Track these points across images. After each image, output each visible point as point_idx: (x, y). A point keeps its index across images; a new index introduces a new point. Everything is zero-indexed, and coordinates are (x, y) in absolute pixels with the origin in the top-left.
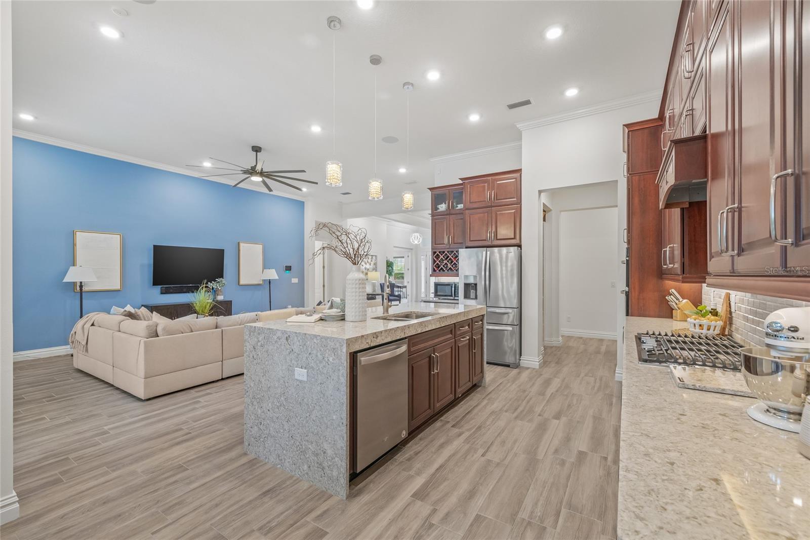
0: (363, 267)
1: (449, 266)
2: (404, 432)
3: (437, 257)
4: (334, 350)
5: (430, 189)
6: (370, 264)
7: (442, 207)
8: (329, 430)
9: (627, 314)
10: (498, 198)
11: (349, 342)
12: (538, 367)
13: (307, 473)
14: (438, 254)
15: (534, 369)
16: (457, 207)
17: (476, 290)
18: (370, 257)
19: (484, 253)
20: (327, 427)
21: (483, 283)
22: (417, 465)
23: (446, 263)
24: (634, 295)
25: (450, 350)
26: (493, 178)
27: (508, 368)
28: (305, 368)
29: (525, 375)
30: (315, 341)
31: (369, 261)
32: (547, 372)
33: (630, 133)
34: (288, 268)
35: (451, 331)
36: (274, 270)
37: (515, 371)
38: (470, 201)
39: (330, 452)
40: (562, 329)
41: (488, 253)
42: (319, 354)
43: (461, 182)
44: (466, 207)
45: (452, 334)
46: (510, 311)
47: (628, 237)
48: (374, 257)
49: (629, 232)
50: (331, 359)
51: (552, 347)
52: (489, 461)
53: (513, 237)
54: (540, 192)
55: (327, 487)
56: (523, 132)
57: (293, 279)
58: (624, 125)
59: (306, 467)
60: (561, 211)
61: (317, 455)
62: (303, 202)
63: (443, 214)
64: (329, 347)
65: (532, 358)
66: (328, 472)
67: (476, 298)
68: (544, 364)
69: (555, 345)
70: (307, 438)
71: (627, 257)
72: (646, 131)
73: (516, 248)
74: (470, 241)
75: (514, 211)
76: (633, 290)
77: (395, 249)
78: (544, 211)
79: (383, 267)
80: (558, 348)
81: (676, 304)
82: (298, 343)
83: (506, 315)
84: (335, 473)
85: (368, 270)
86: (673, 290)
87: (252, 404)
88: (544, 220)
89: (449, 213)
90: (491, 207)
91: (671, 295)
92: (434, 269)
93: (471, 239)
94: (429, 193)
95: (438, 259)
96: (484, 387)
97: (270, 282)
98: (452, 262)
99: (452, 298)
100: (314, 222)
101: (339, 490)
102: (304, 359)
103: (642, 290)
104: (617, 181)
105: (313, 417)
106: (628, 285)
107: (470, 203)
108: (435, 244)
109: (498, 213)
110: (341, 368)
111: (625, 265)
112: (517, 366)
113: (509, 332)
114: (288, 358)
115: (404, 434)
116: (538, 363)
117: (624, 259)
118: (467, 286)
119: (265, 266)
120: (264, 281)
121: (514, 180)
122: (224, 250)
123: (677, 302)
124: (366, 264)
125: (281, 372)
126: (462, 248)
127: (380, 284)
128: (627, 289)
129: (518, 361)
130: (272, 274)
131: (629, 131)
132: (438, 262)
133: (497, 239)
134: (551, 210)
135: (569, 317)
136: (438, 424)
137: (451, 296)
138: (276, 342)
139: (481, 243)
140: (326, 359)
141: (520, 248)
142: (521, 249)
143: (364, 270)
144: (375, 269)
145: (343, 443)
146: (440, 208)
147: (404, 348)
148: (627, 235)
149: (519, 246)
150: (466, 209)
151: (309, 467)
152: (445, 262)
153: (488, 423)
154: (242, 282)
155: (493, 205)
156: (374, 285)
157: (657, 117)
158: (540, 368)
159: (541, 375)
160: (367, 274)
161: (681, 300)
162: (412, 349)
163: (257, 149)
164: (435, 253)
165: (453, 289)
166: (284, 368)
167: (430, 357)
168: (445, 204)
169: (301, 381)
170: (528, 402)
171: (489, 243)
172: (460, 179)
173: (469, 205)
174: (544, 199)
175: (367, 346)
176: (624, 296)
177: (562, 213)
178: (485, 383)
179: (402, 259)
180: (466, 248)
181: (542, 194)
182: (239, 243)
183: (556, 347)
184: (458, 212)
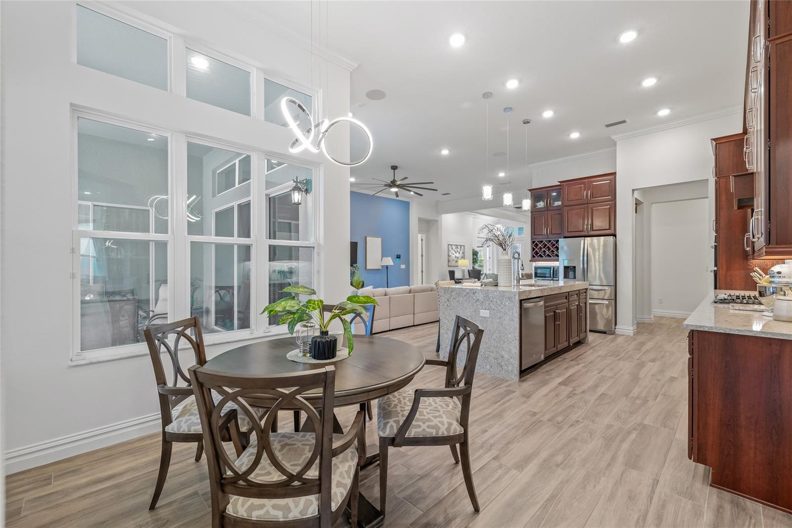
0: (454, 256)
1: (547, 252)
2: (542, 356)
3: (536, 245)
4: (510, 298)
5: (530, 190)
6: (459, 253)
7: (541, 204)
8: (505, 344)
9: (716, 288)
10: (594, 196)
11: (520, 293)
12: (632, 335)
13: (489, 370)
14: (536, 243)
15: (628, 336)
16: (554, 204)
17: (575, 272)
18: (459, 247)
19: (582, 242)
20: (504, 342)
21: (582, 266)
22: (554, 374)
23: (544, 251)
24: (722, 273)
25: (565, 310)
26: (589, 180)
27: (605, 335)
28: (488, 310)
29: (620, 340)
30: (495, 293)
31: (459, 250)
32: (641, 338)
33: (718, 145)
34: (398, 257)
35: (566, 297)
36: (390, 258)
37: (611, 337)
38: (568, 199)
39: (506, 356)
40: (654, 310)
41: (586, 241)
42: (498, 302)
43: (559, 184)
44: (565, 204)
45: (566, 299)
46: (606, 288)
47: (716, 227)
48: (462, 247)
49: (716, 223)
50: (507, 304)
51: (644, 323)
52: (604, 376)
53: (608, 228)
54: (633, 190)
55: (504, 377)
56: (617, 142)
57: (402, 265)
58: (712, 139)
59: (488, 367)
60: (652, 203)
61: (497, 359)
62: (409, 203)
63: (540, 211)
64: (505, 296)
65: (625, 327)
66: (505, 368)
67: (575, 278)
68: (637, 333)
69: (646, 322)
70: (489, 350)
71: (715, 242)
72: (732, 143)
73: (612, 237)
74: (568, 232)
75: (609, 206)
76: (720, 269)
77: (479, 239)
78: (636, 204)
79: (469, 255)
80: (651, 324)
81: (760, 279)
82: (482, 295)
83: (603, 291)
84: (510, 368)
85: (458, 258)
86: (757, 269)
87: (447, 333)
88: (636, 212)
89: (547, 208)
90: (588, 204)
91: (754, 271)
92: (533, 255)
93: (569, 231)
94: (529, 193)
95: (536, 247)
96: (587, 343)
97: (387, 267)
98: (549, 250)
99: (551, 279)
100: (417, 219)
101: (513, 377)
102: (487, 305)
103: (728, 269)
104: (708, 180)
105: (494, 337)
106: (716, 266)
107: (568, 201)
108: (535, 235)
109: (594, 208)
110: (514, 308)
111: (714, 249)
112: (613, 333)
113: (605, 305)
114: (474, 305)
115: (542, 357)
116: (632, 331)
117: (713, 244)
118: (566, 268)
119: (384, 255)
120: (382, 266)
121: (608, 181)
122: (357, 243)
123: (761, 277)
124: (456, 253)
125: (469, 313)
126: (561, 238)
127: (468, 270)
128: (716, 268)
129: (613, 329)
130: (389, 261)
131: (716, 144)
132: (536, 249)
133: (593, 230)
134: (642, 203)
135: (661, 300)
136: (559, 359)
137: (550, 277)
138: (465, 296)
139: (577, 234)
140: (504, 304)
141: (614, 237)
142: (616, 238)
143: (454, 258)
144: (463, 257)
145: (516, 351)
146: (538, 205)
147: (542, 303)
148: (715, 225)
149: (615, 235)
150: (563, 206)
151: (491, 366)
152: (543, 249)
153: (597, 361)
154: (368, 268)
155: (589, 202)
156: (463, 271)
157: (742, 132)
158: (634, 335)
159: (636, 339)
160: (457, 261)
161: (764, 275)
162: (546, 305)
163: (394, 168)
164: (534, 242)
165: (552, 272)
166: (471, 310)
167: (555, 312)
168: (544, 201)
169: (484, 317)
170: (627, 353)
171: (586, 234)
172: (559, 182)
173: (567, 203)
174: (637, 195)
175: (526, 298)
176: (713, 274)
177: (653, 205)
178: (588, 341)
179: (481, 248)
180: (565, 237)
181: (635, 192)
182: (366, 237)
183: (648, 323)
184: (555, 208)
